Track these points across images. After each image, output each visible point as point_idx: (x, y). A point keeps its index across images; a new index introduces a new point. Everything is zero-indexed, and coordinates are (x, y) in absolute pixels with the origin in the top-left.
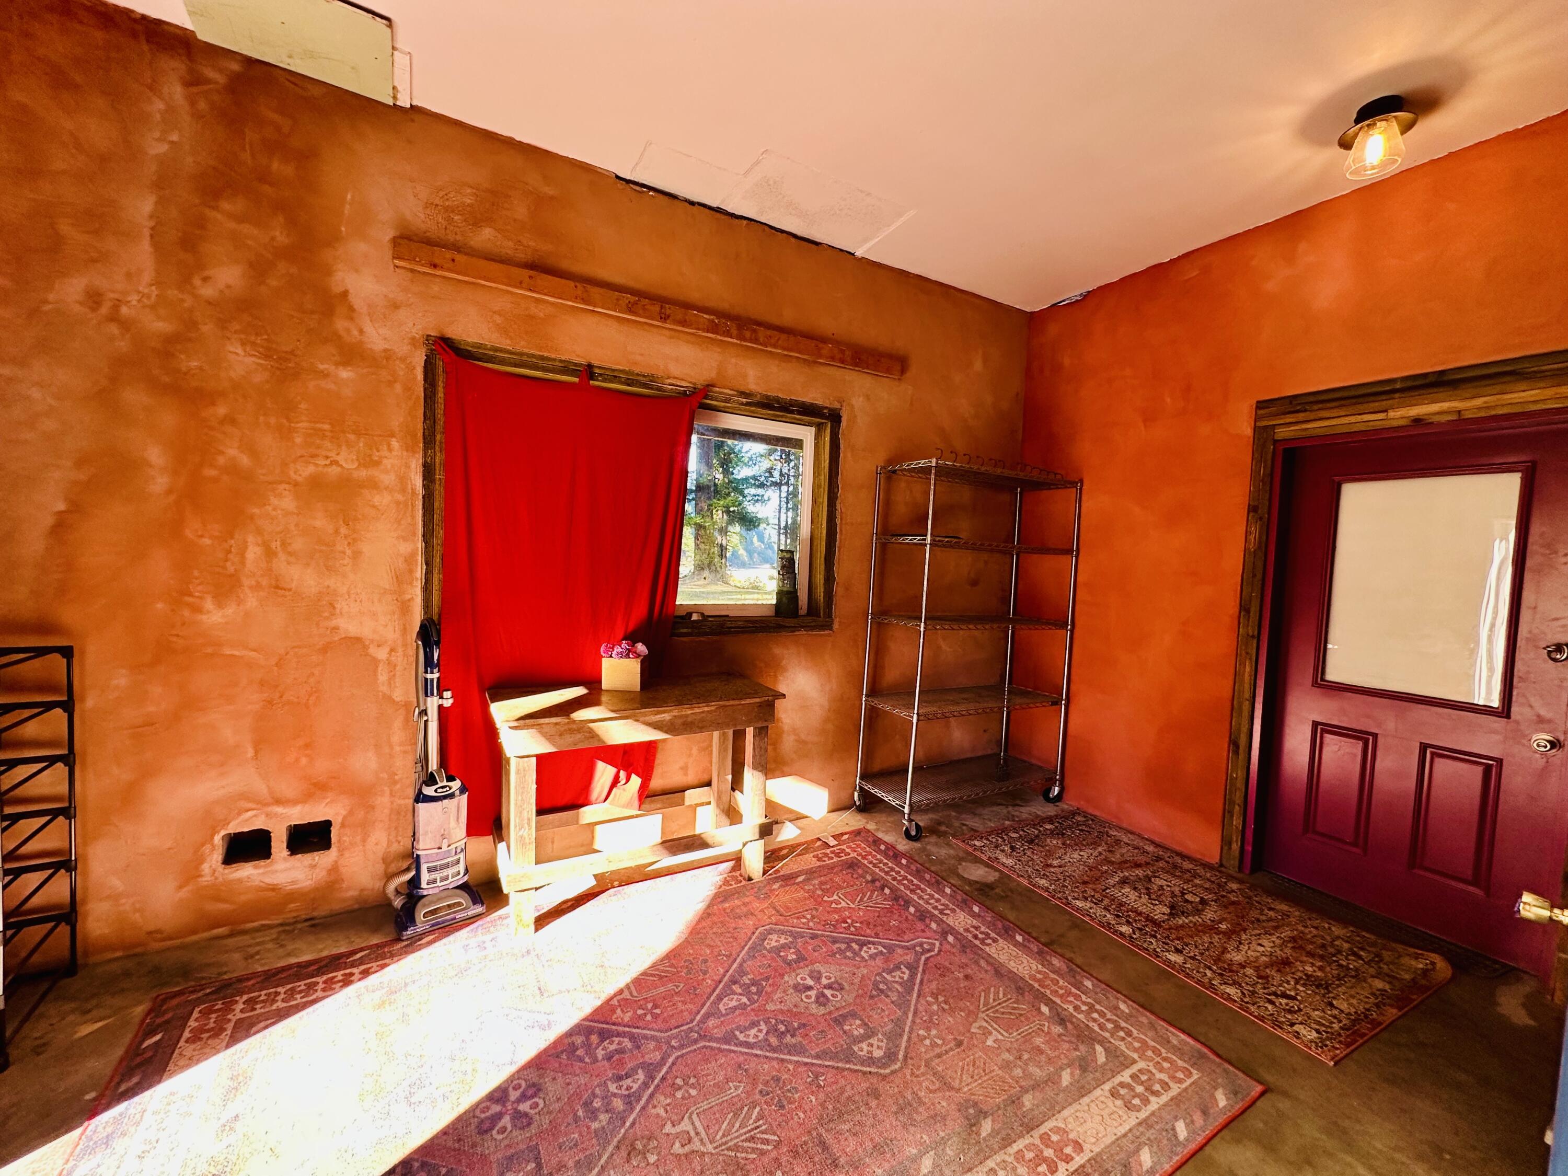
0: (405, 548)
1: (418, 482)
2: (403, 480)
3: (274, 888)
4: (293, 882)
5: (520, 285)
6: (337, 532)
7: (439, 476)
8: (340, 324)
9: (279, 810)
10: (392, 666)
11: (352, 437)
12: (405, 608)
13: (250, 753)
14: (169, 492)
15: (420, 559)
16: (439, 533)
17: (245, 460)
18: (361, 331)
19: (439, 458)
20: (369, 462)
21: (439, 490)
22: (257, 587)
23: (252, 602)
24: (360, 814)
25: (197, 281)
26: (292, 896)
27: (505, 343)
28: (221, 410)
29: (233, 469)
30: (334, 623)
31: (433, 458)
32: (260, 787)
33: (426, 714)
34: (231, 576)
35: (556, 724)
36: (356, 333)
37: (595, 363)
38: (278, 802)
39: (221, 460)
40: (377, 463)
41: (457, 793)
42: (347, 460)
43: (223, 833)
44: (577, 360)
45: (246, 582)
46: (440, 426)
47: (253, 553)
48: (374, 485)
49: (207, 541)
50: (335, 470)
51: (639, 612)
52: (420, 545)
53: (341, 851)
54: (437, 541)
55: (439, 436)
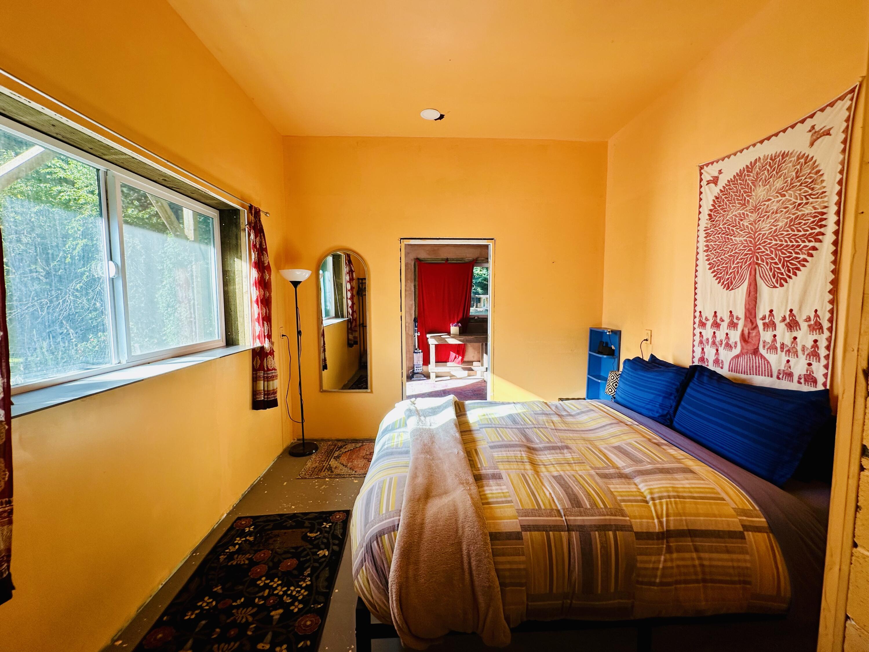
0: (411, 303)
1: (413, 289)
7: (417, 287)
10: (409, 327)
12: (411, 315)
15: (414, 305)
16: (417, 299)
19: (417, 283)
21: (417, 290)
27: (429, 257)
33: (415, 337)
35: (438, 338)
37: (448, 258)
41: (421, 352)
44: (444, 258)
46: (417, 277)
52: (414, 302)
54: (417, 301)
55: (417, 279)
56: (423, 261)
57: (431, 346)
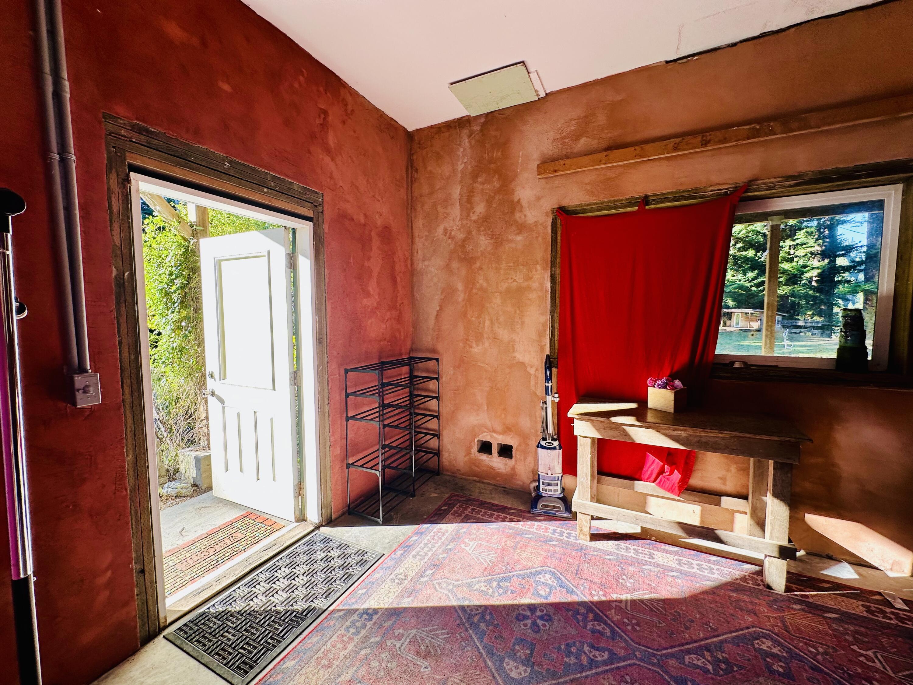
0: (542, 319)
1: (548, 285)
2: (542, 284)
3: (493, 468)
4: (499, 469)
5: (600, 162)
6: (515, 312)
7: (558, 281)
8: (517, 215)
9: (494, 435)
10: (536, 377)
11: (521, 267)
12: (542, 348)
13: (486, 408)
14: (463, 300)
15: (549, 324)
16: (558, 310)
17: (485, 285)
18: (525, 216)
19: (558, 271)
20: (528, 278)
21: (558, 288)
22: (488, 338)
23: (487, 344)
24: (523, 447)
25: (471, 214)
26: (498, 474)
27: (592, 200)
28: (478, 265)
29: (481, 289)
30: (514, 355)
31: (555, 272)
32: (489, 424)
33: (546, 404)
34: (480, 333)
35: (602, 422)
36: (523, 217)
37: (649, 193)
38: (494, 431)
39: (478, 286)
40: (531, 278)
41: (558, 447)
42: (519, 278)
43: (477, 439)
44: (636, 195)
45: (485, 336)
46: (558, 255)
47: (487, 323)
48: (529, 288)
49: (474, 319)
50: (515, 283)
51: (683, 358)
52: (549, 317)
53: (516, 461)
54: (557, 315)
55: (558, 260)
56: (574, 212)
57: (579, 438)
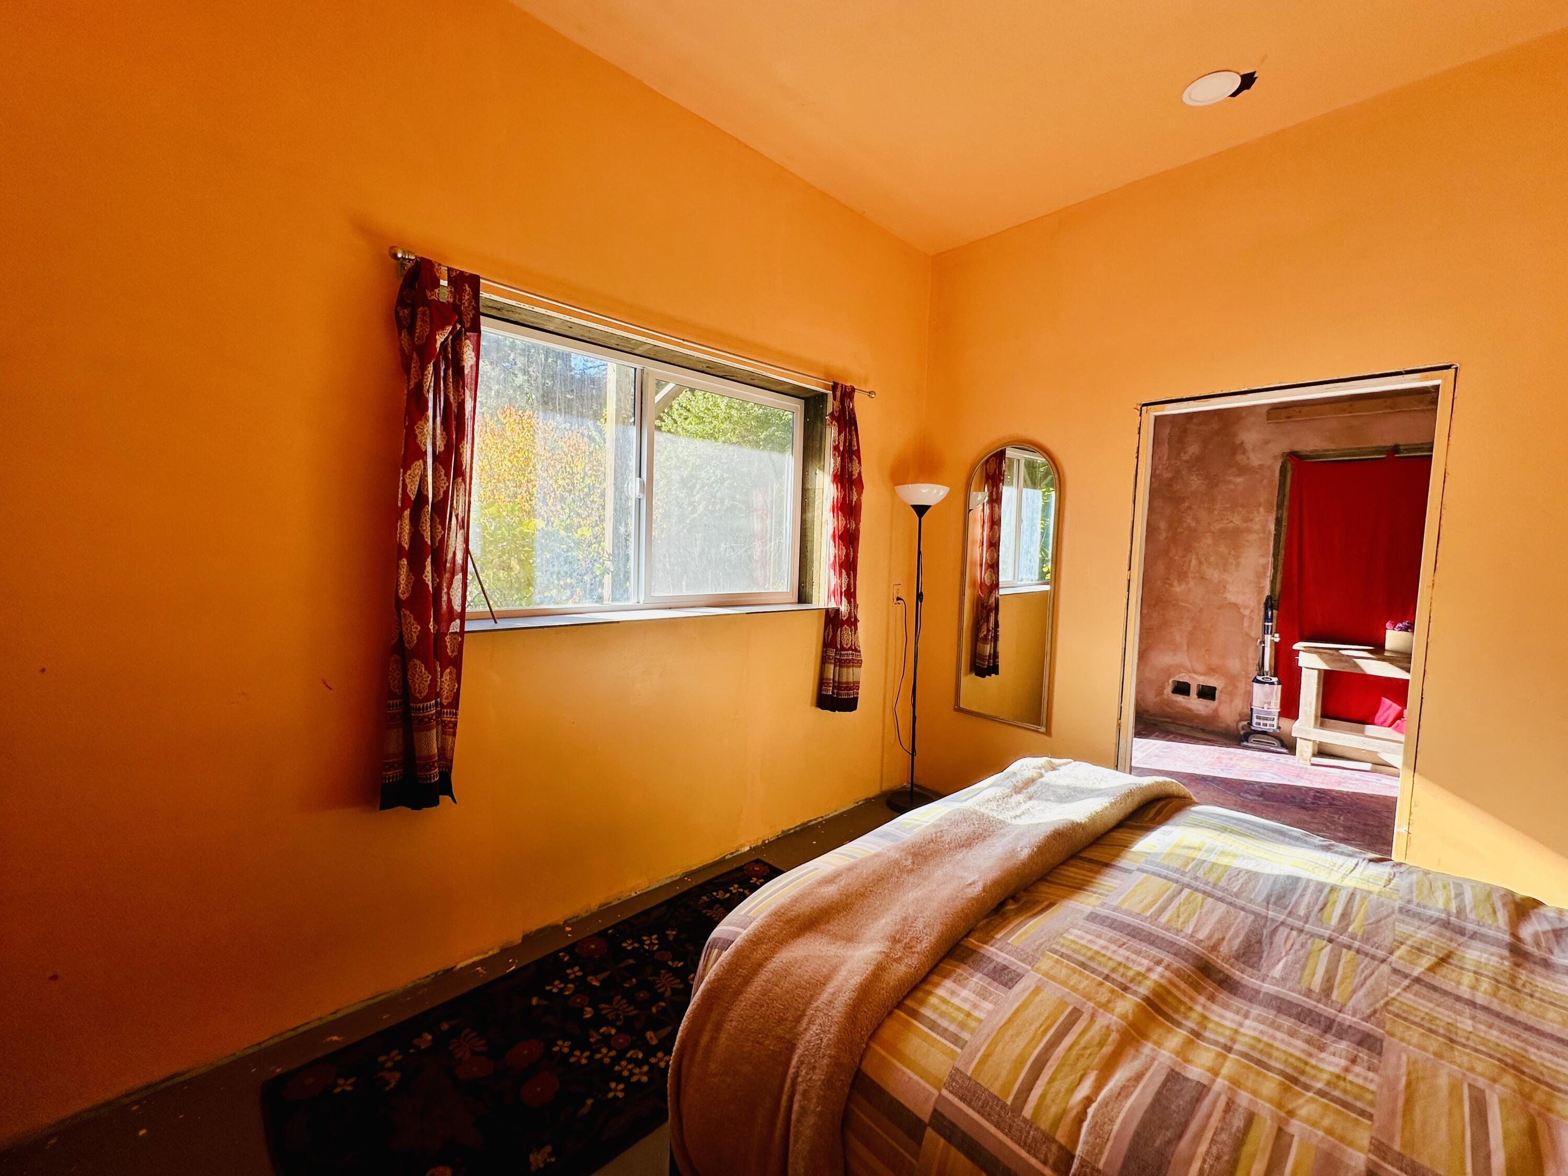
0: (1262, 561)
1: (1272, 527)
2: (1264, 528)
3: (1190, 710)
4: (1198, 710)
5: (1344, 411)
6: (1229, 554)
7: (1285, 523)
8: (1239, 457)
9: (1195, 676)
10: (1251, 619)
11: (1240, 509)
12: (1260, 590)
13: (1186, 648)
14: (1166, 538)
15: (1270, 567)
16: (1282, 552)
17: (1193, 524)
18: (1248, 458)
19: (1285, 515)
20: (1246, 520)
21: (1284, 530)
22: (1194, 578)
23: (1192, 583)
24: (1230, 688)
25: (1182, 454)
26: (1198, 716)
27: (1333, 447)
28: (1187, 504)
29: (1189, 528)
30: (1225, 596)
31: (1282, 515)
32: (1188, 664)
33: (1264, 643)
34: (1184, 572)
35: (1332, 655)
36: (1246, 460)
37: (1400, 443)
38: (1195, 672)
39: (1185, 525)
40: (1252, 520)
41: (1276, 683)
42: (1237, 520)
43: (1172, 679)
44: (1383, 444)
45: (1190, 575)
46: (1287, 498)
47: (1194, 562)
48: (1249, 530)
49: (1177, 558)
50: (1231, 525)
52: (1271, 559)
53: (1220, 703)
54: (1281, 557)
55: (1286, 503)
56: (1308, 457)
57: (1304, 671)
